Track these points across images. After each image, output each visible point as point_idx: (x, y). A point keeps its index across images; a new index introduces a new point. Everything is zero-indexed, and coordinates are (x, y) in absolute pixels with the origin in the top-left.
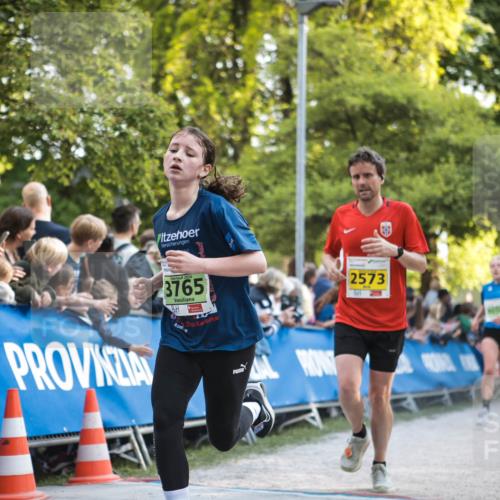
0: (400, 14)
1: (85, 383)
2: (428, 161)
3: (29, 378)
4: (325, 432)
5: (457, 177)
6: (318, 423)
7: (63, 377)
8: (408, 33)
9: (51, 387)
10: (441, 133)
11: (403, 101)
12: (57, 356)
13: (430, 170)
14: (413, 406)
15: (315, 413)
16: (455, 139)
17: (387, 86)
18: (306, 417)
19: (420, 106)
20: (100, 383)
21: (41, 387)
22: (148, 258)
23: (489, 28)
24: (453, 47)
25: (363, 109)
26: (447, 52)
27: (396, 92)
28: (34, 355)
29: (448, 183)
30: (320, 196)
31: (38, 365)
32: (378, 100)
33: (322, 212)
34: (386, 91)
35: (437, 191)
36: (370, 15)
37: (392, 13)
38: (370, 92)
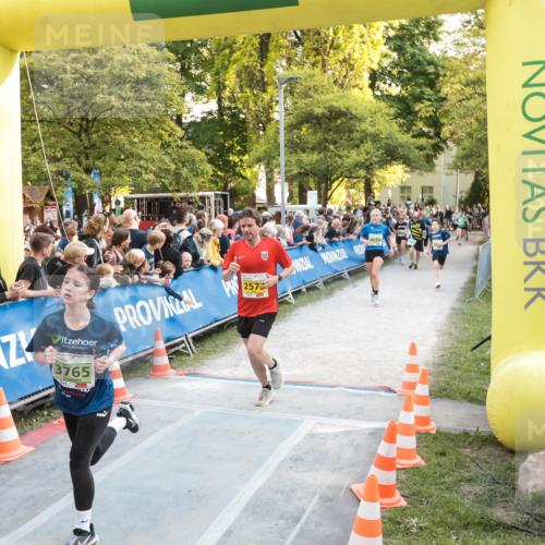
0: (347, 52)
1: (158, 318)
2: (357, 142)
3: (127, 324)
4: (296, 306)
5: (372, 150)
6: (293, 301)
7: (146, 319)
8: (352, 62)
9: (140, 325)
10: (365, 126)
11: (343, 109)
12: (143, 308)
13: (358, 146)
14: (347, 276)
15: (291, 296)
16: (371, 130)
17: (337, 101)
18: (286, 298)
19: (354, 112)
20: (167, 316)
21: (134, 327)
22: (194, 239)
23: (395, 55)
24: (376, 67)
25: (323, 114)
26: (373, 70)
27: (341, 104)
28: (130, 311)
29: (368, 153)
30: (301, 161)
31: (132, 315)
32: (331, 109)
33: (303, 170)
34: (335, 104)
35: (362, 158)
36: (332, 51)
37: (343, 51)
38: (327, 105)
